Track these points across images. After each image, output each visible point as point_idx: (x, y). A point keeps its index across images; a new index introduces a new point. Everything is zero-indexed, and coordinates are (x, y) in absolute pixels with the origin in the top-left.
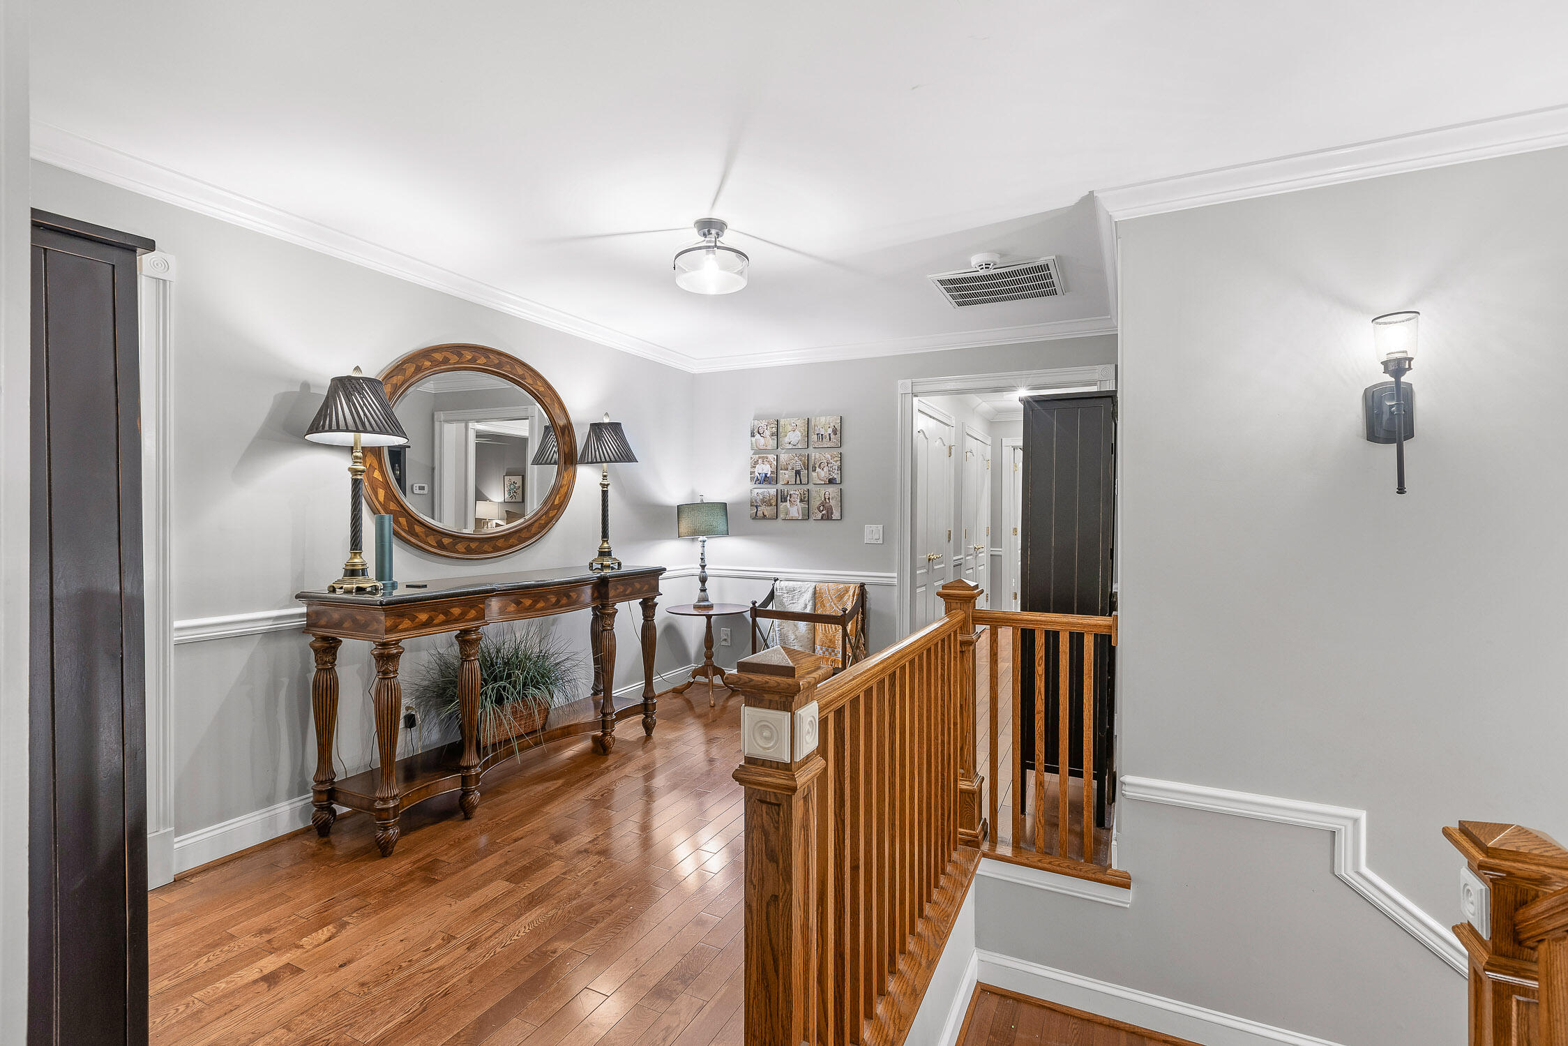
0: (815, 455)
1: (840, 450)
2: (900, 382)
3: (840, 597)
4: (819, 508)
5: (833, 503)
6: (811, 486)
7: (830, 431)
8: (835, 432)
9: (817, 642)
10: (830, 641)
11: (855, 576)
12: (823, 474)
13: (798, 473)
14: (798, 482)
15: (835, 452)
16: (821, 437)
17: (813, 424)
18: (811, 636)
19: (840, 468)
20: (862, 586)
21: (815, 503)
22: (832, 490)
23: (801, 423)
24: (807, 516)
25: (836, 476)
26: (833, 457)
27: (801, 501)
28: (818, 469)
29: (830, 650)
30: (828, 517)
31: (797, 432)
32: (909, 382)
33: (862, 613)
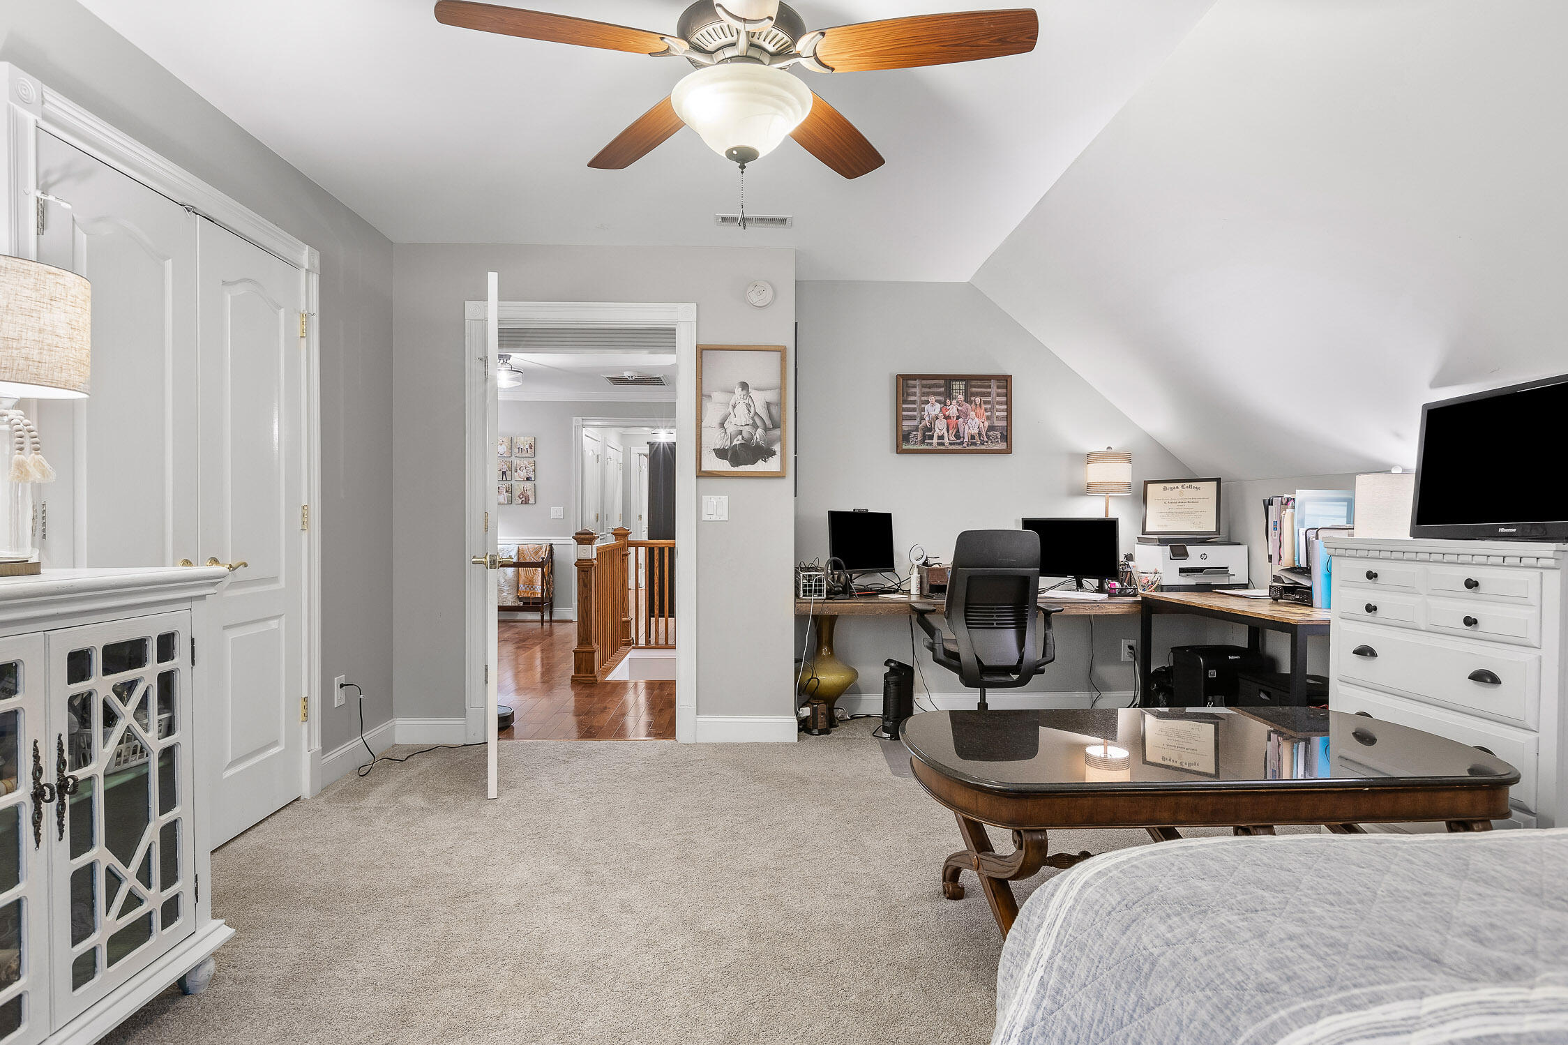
0: (516, 462)
1: (534, 459)
2: (575, 418)
3: (537, 553)
4: (519, 497)
5: (529, 493)
6: (513, 482)
7: (527, 446)
8: (531, 447)
9: (521, 582)
10: (530, 581)
11: (544, 540)
12: (523, 474)
13: (504, 473)
14: (504, 479)
15: (531, 460)
16: (521, 450)
17: (515, 441)
18: (516, 579)
19: (534, 471)
20: (551, 545)
21: (517, 493)
22: (528, 484)
23: (507, 443)
24: (510, 502)
25: (531, 475)
26: (529, 463)
27: (507, 491)
28: (518, 471)
29: (530, 586)
30: (526, 502)
31: (504, 446)
32: (580, 419)
33: (551, 562)
